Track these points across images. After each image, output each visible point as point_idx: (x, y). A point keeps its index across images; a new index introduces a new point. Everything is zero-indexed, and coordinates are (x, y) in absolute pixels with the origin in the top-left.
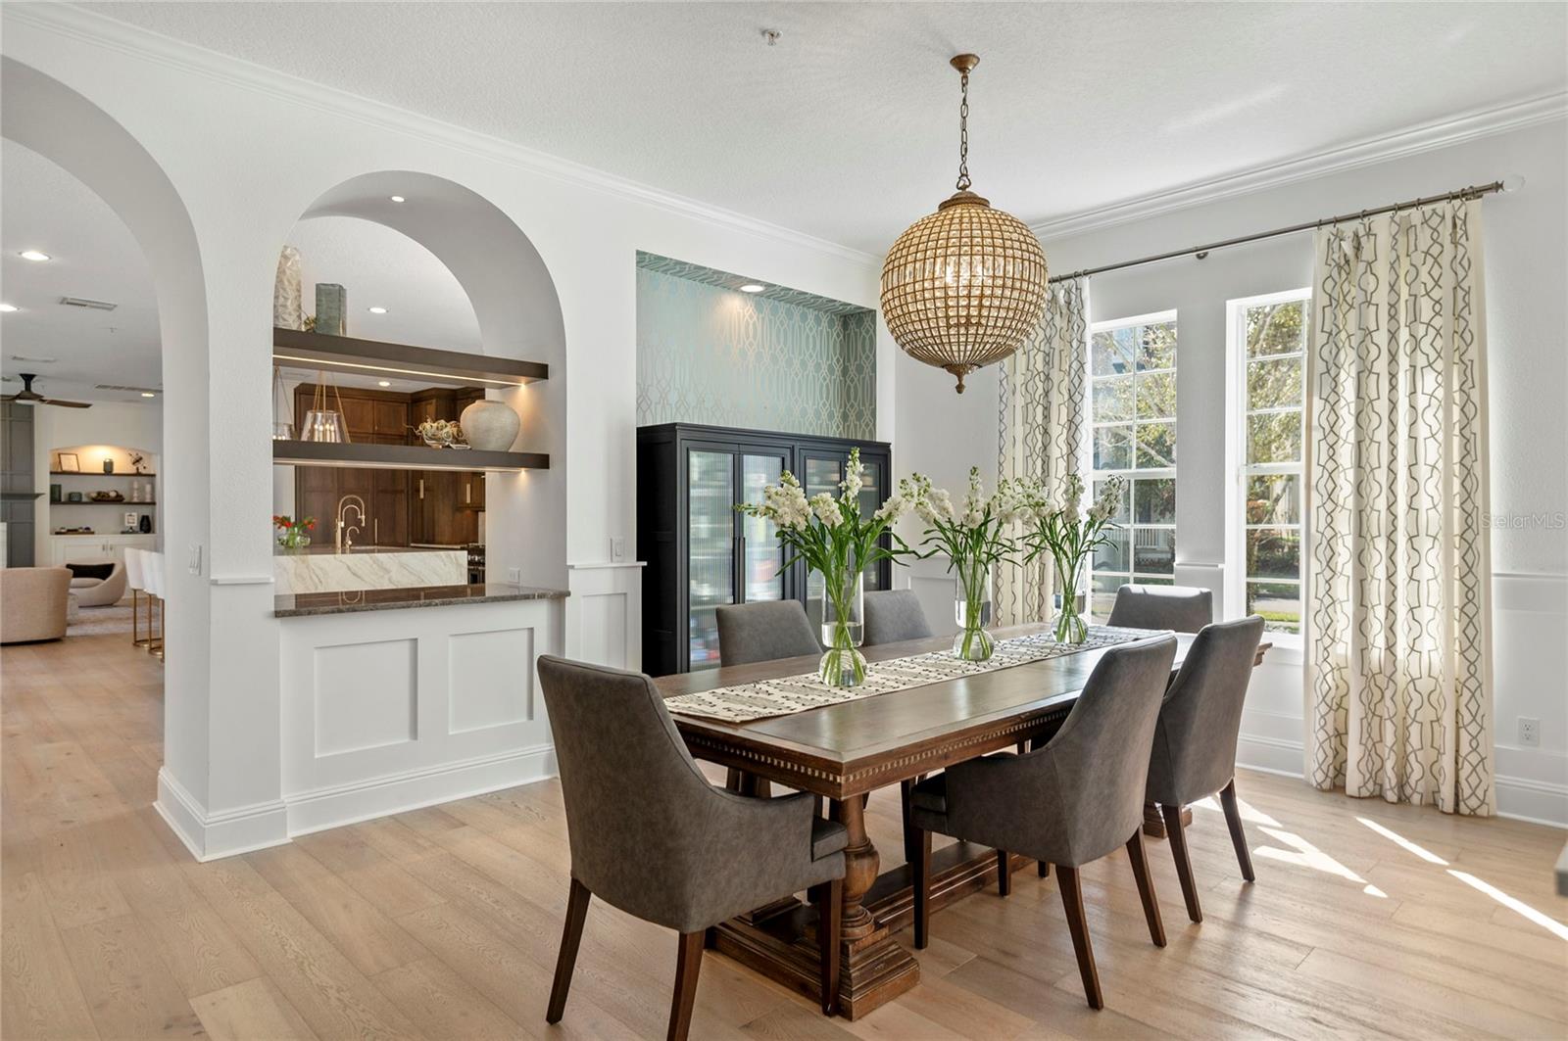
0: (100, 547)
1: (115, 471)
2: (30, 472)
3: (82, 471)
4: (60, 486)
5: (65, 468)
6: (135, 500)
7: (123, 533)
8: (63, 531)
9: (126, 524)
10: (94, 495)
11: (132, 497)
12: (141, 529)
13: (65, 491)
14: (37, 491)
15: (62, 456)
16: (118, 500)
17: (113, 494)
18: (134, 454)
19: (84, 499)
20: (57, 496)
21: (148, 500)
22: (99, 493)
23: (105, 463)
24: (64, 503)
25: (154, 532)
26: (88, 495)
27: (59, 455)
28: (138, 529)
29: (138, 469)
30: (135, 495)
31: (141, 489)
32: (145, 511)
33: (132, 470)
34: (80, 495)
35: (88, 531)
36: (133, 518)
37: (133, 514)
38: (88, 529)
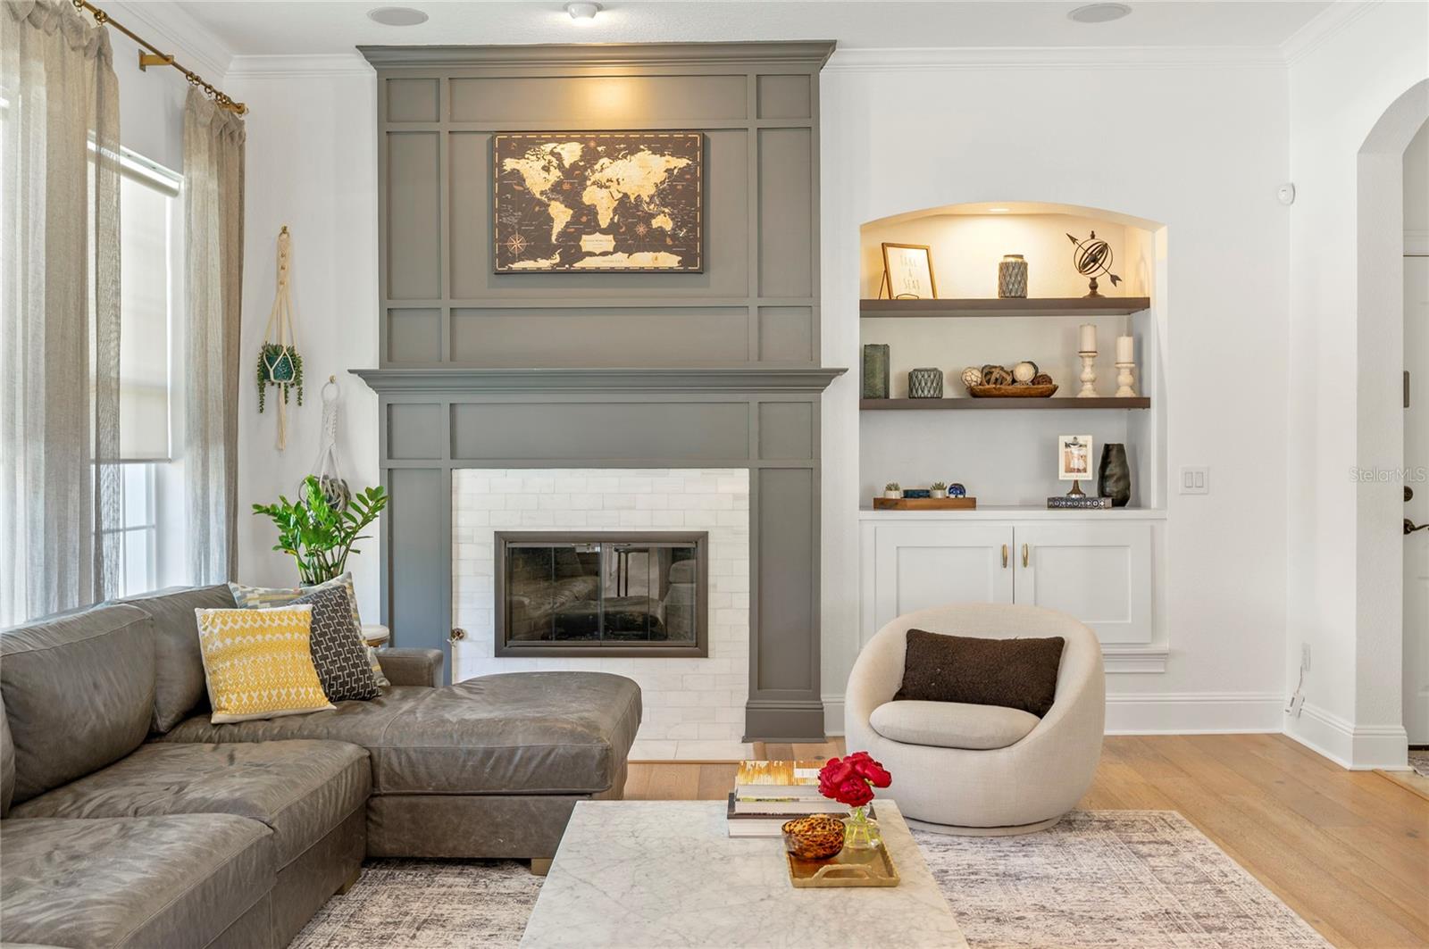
0: (994, 557)
1: (1033, 292)
2: (809, 306)
3: (939, 297)
4: (886, 347)
5: (901, 289)
6: (1087, 392)
7: (1054, 504)
8: (894, 495)
9: (1063, 475)
10: (974, 377)
11: (1076, 381)
12: (1103, 493)
13: (899, 368)
14: (826, 364)
15: (890, 250)
16: (1040, 392)
17: (1025, 374)
18: (1083, 236)
19: (949, 393)
20: (879, 382)
21: (1125, 392)
22: (987, 372)
23: (1004, 267)
24: (898, 405)
25: (1138, 506)
26: (959, 379)
27: (884, 246)
28: (1093, 492)
29: (1094, 286)
30: (1088, 374)
31: (1103, 355)
32: (1113, 427)
33: (1078, 287)
34: (938, 374)
35: (959, 498)
36: (1080, 463)
37: (1081, 439)
38: (958, 489)
